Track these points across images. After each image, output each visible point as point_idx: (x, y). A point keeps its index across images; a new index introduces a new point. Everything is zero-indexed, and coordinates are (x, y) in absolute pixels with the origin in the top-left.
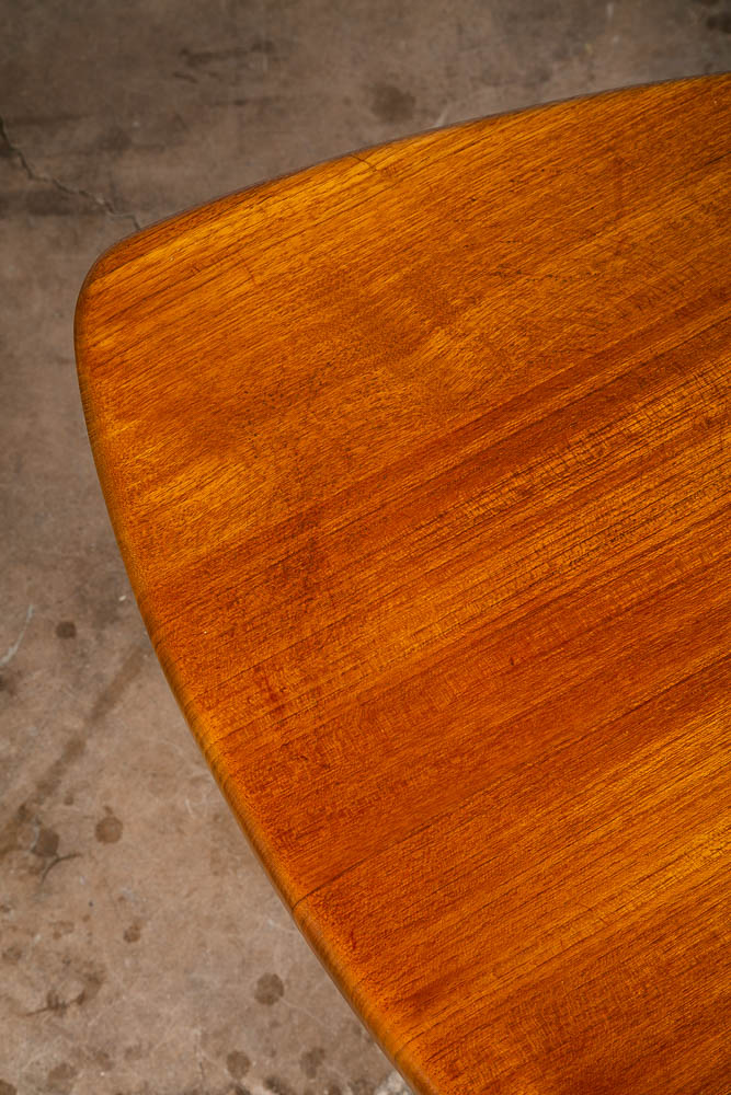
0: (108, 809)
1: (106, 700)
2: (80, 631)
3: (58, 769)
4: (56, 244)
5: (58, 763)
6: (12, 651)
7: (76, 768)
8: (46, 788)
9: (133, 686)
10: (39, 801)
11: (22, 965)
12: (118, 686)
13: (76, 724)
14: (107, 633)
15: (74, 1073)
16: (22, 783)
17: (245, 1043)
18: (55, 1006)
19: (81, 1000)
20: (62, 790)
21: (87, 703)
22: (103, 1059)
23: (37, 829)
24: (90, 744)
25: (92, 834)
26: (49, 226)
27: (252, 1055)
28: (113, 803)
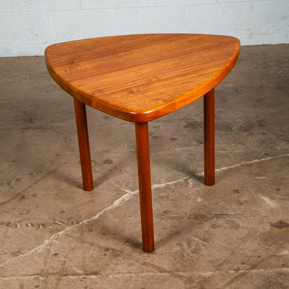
0: (35, 193)
1: (38, 181)
2: (34, 174)
3: (27, 189)
4: (39, 132)
5: (27, 188)
6: (20, 176)
7: (30, 189)
8: (24, 191)
9: (43, 180)
10: (22, 192)
11: (15, 210)
12: (40, 180)
13: (31, 184)
14: (39, 174)
15: (23, 221)
16: (19, 191)
17: (56, 218)
18: (21, 214)
19: (26, 213)
20: (27, 191)
21: (34, 182)
22: (29, 219)
23: (21, 196)
24: (33, 186)
25: (32, 196)
26: (38, 130)
27: (57, 219)
28: (36, 193)
